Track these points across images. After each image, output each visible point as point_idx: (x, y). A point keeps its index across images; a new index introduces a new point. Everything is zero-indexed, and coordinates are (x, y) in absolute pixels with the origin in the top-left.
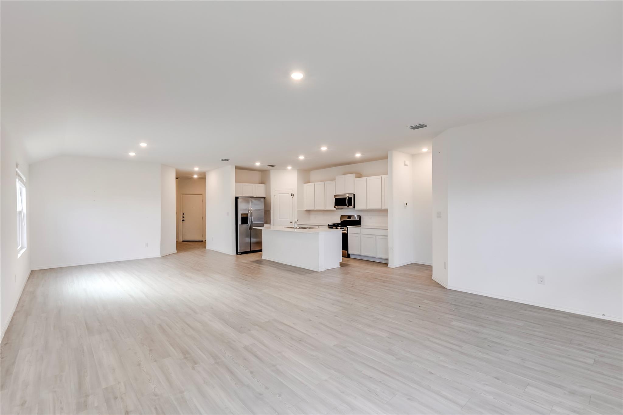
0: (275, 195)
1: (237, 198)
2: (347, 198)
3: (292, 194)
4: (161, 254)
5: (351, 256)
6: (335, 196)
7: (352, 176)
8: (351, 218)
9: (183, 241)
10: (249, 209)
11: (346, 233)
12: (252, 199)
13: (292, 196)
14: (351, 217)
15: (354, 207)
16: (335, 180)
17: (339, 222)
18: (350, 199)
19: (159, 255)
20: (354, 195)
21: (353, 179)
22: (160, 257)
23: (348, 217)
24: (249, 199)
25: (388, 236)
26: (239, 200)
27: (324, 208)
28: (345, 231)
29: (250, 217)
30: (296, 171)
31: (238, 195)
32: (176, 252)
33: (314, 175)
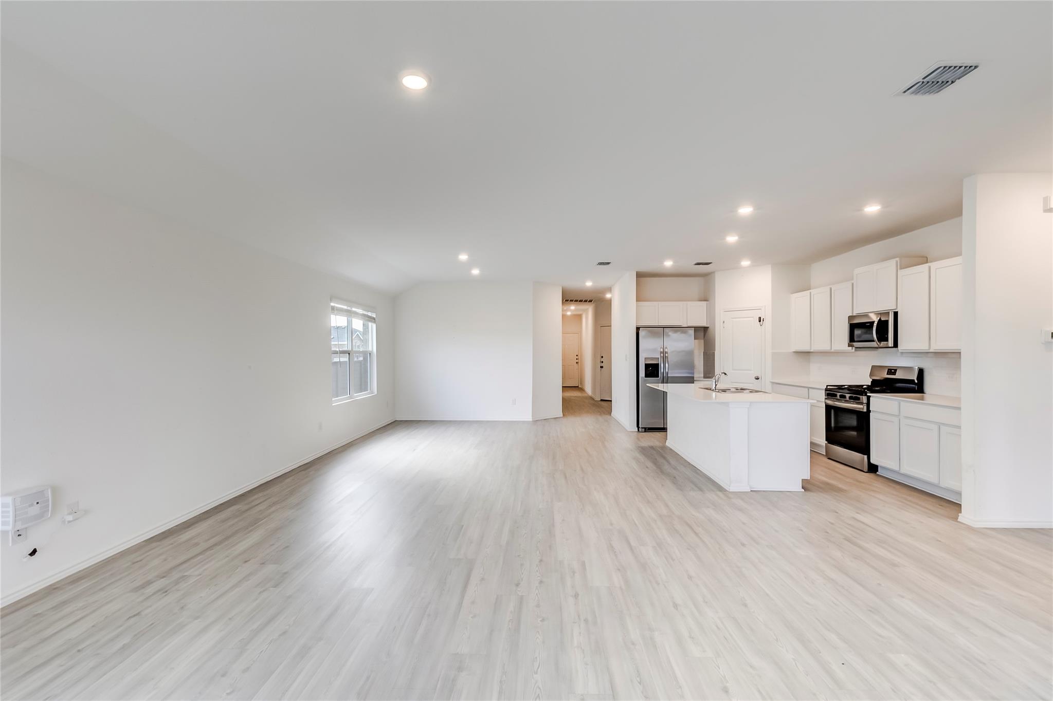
0: (724, 322)
1: (638, 329)
2: (875, 324)
3: (760, 318)
4: (532, 416)
5: (880, 472)
6: (850, 318)
7: (892, 264)
8: (894, 373)
9: (602, 400)
10: (661, 350)
11: (865, 410)
12: (668, 331)
13: (760, 321)
14: (896, 370)
15: (896, 345)
16: (853, 279)
17: (867, 381)
18: (883, 325)
19: (529, 418)
20: (896, 314)
21: (895, 271)
22: (528, 422)
23: (889, 370)
24: (661, 330)
25: (959, 427)
26: (642, 333)
27: (829, 348)
28: (862, 406)
29: (662, 365)
30: (769, 267)
31: (640, 324)
32: (562, 416)
33: (822, 271)
